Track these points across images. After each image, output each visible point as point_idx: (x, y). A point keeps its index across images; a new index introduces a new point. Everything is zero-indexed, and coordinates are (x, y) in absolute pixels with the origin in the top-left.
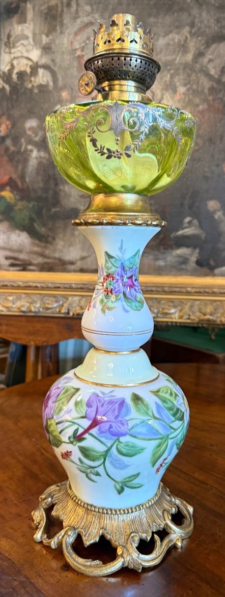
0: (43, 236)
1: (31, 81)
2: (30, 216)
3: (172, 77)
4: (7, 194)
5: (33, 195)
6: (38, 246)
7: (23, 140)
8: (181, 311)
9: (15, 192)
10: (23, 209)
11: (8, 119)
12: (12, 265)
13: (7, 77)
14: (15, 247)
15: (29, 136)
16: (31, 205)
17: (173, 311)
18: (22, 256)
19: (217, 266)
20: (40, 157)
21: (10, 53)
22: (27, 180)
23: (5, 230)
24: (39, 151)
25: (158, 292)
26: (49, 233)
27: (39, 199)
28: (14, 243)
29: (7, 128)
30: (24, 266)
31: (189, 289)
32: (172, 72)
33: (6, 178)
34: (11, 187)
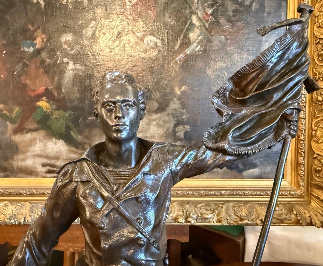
0: (80, 144)
2: (66, 124)
4: (43, 104)
5: (69, 104)
6: (74, 152)
7: (58, 53)
8: (218, 216)
9: (51, 102)
11: (44, 33)
12: (49, 172)
14: (52, 154)
15: (66, 49)
16: (67, 115)
17: (210, 216)
19: (245, 169)
20: (76, 69)
22: (63, 90)
23: (41, 138)
24: (74, 64)
25: (193, 195)
26: (86, 141)
27: (75, 109)
28: (50, 150)
29: (43, 41)
31: (223, 192)
33: (42, 89)
34: (47, 98)
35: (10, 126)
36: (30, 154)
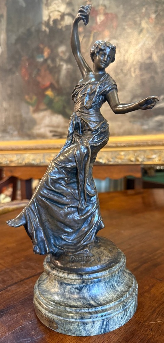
1: (60, 24)
2: (63, 104)
3: (146, 9)
4: (49, 93)
5: (64, 92)
7: (57, 60)
8: (159, 156)
9: (54, 91)
10: (59, 101)
11: (49, 48)
12: (54, 136)
13: (47, 24)
14: (55, 125)
15: (61, 57)
16: (63, 98)
17: (154, 156)
18: (60, 130)
20: (68, 68)
21: (48, 9)
22: (61, 83)
23: (49, 115)
24: (67, 65)
25: (144, 146)
28: (55, 122)
29: (48, 54)
30: (60, 136)
32: (146, 6)
33: (48, 84)
34: (52, 88)
35: (31, 109)
36: (43, 125)
